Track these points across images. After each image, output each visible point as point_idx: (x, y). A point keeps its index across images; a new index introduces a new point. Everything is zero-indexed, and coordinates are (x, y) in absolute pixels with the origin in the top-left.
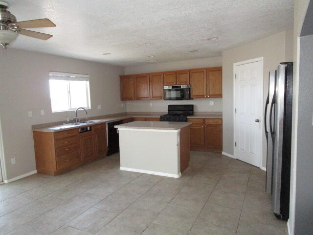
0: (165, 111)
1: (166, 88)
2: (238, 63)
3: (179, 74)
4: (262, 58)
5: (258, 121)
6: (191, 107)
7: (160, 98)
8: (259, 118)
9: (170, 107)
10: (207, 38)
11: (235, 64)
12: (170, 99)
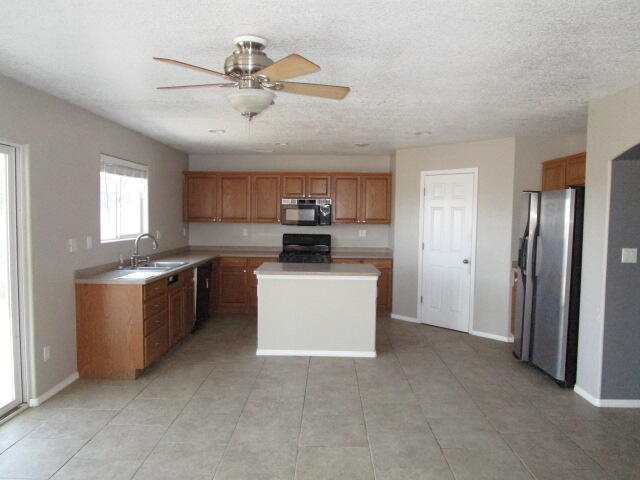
0: (279, 244)
1: (286, 202)
2: (429, 172)
3: (312, 179)
4: (476, 170)
5: (466, 262)
6: (327, 239)
7: (273, 220)
8: (467, 258)
9: (286, 237)
10: (415, 131)
11: (423, 173)
12: (292, 223)
